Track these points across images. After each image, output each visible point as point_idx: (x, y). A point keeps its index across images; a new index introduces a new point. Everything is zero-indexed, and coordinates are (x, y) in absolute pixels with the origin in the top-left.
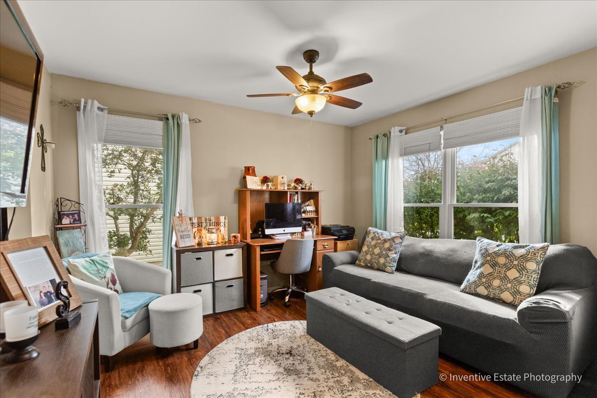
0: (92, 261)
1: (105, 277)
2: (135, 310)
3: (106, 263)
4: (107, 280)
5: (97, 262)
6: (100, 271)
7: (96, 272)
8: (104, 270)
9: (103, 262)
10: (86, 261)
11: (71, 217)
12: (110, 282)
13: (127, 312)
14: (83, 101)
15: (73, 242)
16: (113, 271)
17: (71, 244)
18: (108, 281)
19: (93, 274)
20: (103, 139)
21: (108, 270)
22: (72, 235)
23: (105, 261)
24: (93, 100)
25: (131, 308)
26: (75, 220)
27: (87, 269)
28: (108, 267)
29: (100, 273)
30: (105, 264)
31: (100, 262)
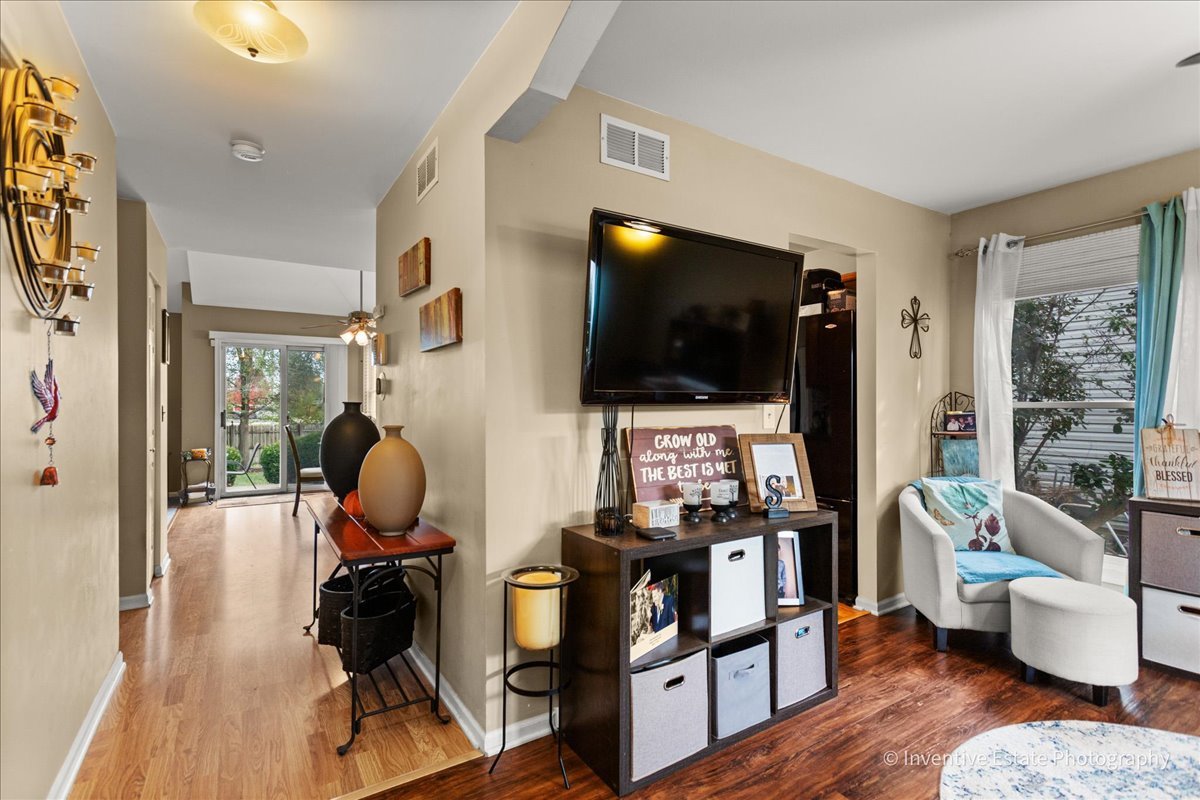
0: (962, 488)
1: (974, 517)
2: (987, 577)
3: (985, 496)
4: (977, 522)
5: (968, 491)
6: (969, 506)
7: (960, 506)
8: (978, 505)
9: (981, 493)
10: (951, 486)
11: (961, 420)
12: (983, 526)
13: (971, 574)
14: (983, 242)
15: (963, 459)
16: (997, 512)
17: (961, 461)
18: (980, 525)
19: (954, 507)
20: (1015, 291)
21: (986, 507)
22: (963, 448)
23: (984, 493)
24: (998, 234)
25: (980, 570)
26: (967, 425)
27: (946, 498)
28: (987, 504)
29: (967, 508)
30: (981, 498)
31: (974, 492)
